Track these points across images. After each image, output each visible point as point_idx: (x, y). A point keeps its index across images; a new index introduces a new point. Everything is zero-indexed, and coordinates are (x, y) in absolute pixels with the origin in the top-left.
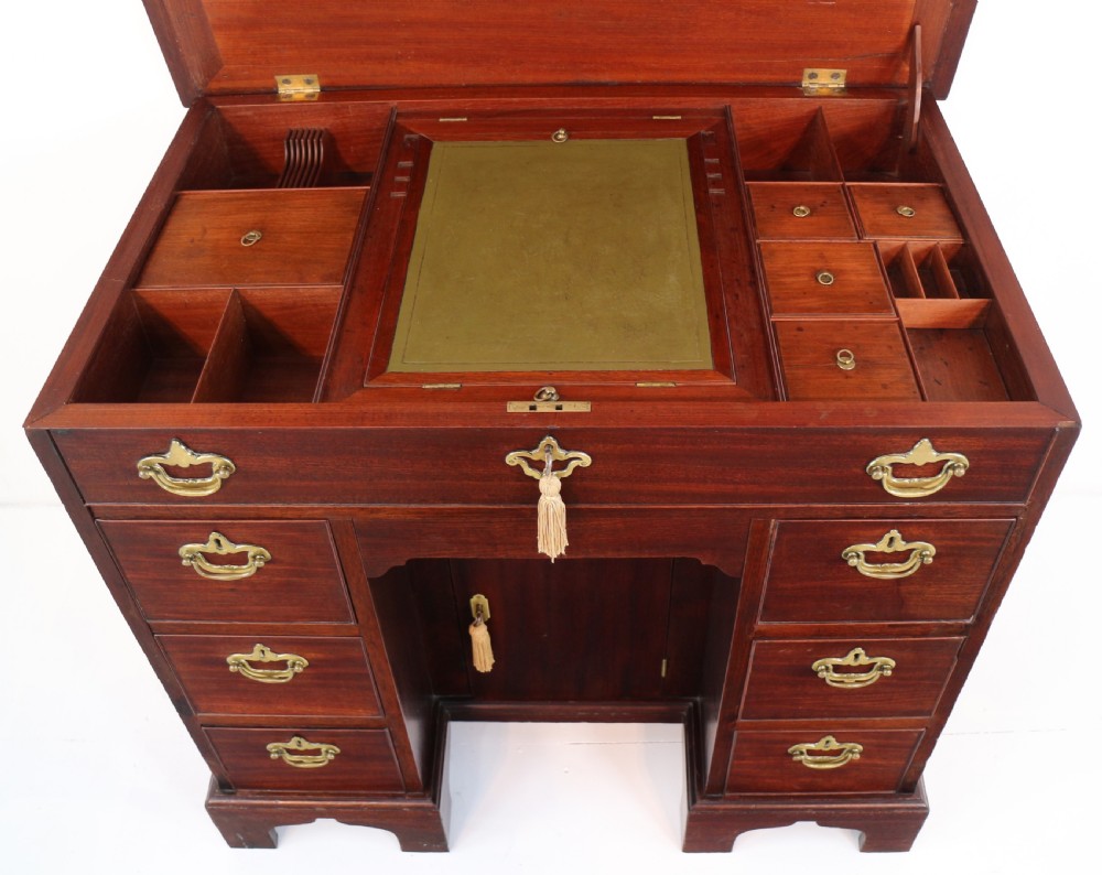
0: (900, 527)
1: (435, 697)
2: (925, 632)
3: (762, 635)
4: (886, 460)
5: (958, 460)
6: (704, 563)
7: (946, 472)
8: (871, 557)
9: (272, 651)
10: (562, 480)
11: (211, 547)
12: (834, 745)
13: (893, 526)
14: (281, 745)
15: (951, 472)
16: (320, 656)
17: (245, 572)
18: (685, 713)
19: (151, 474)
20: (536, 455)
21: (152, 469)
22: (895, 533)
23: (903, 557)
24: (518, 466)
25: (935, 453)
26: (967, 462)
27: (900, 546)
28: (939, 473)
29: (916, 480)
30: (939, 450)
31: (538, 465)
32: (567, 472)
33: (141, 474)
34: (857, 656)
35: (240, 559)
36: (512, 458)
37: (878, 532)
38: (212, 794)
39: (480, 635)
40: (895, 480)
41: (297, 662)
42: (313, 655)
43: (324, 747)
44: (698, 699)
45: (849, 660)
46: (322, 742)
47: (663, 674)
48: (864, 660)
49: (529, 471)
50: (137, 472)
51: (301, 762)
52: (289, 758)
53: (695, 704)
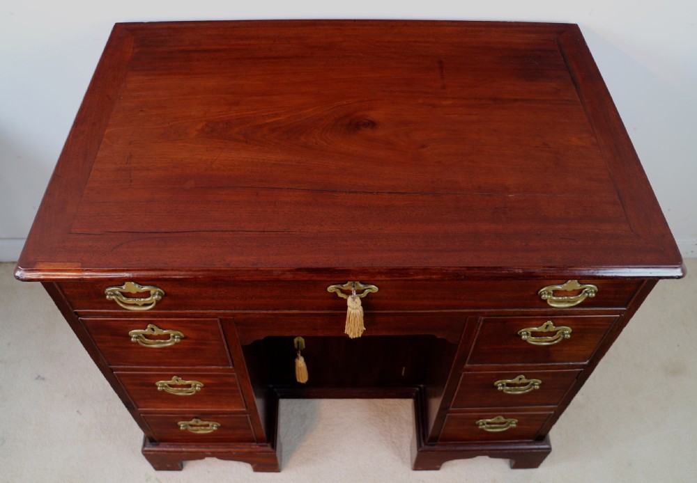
0: (552, 320)
3: (468, 370)
4: (551, 289)
5: (591, 288)
6: (438, 337)
7: (584, 294)
8: (534, 334)
9: (182, 379)
10: (361, 299)
11: (147, 331)
12: (502, 419)
13: (549, 319)
14: (186, 422)
15: (587, 295)
16: (211, 382)
17: (169, 343)
18: (414, 394)
19: (114, 297)
20: (346, 287)
21: (115, 294)
22: (550, 323)
23: (553, 334)
24: (335, 293)
25: (579, 285)
26: (597, 290)
27: (553, 328)
28: (579, 294)
29: (566, 298)
30: (581, 284)
31: (349, 293)
32: (363, 295)
33: (107, 297)
34: (520, 379)
35: (167, 337)
36: (331, 288)
37: (539, 322)
38: (144, 445)
39: (301, 363)
40: (554, 298)
41: (197, 386)
42: (207, 381)
43: (211, 424)
44: (422, 386)
45: (516, 380)
46: (209, 421)
47: (403, 374)
48: (524, 380)
49: (340, 295)
50: (105, 295)
51: (198, 430)
52: (190, 428)
53: (420, 388)
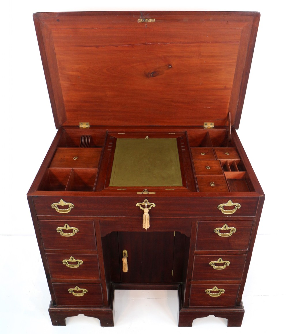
0: (227, 223)
1: (111, 282)
2: (236, 253)
3: (196, 254)
4: (222, 205)
5: (238, 205)
6: (182, 233)
7: (236, 208)
8: (221, 231)
9: (75, 259)
10: (149, 210)
11: (65, 228)
12: (217, 289)
13: (225, 223)
14: (72, 289)
16: (87, 260)
17: (72, 234)
18: (178, 287)
19: (55, 207)
20: (143, 204)
21: (55, 206)
22: (226, 225)
23: (229, 231)
24: (139, 207)
25: (232, 203)
26: (240, 206)
27: (228, 228)
28: (234, 208)
29: (229, 210)
30: (233, 202)
31: (143, 206)
32: (150, 208)
33: (52, 207)
34: (220, 260)
35: (71, 231)
36: (138, 205)
37: (222, 224)
38: (51, 306)
39: (125, 261)
40: (224, 210)
41: (80, 262)
42: (85, 260)
43: (84, 290)
44: (182, 283)
45: (218, 262)
46: (83, 288)
47: (172, 275)
48: (222, 262)
49: (141, 208)
51: (77, 295)
52: (74, 294)
53: (181, 284)
